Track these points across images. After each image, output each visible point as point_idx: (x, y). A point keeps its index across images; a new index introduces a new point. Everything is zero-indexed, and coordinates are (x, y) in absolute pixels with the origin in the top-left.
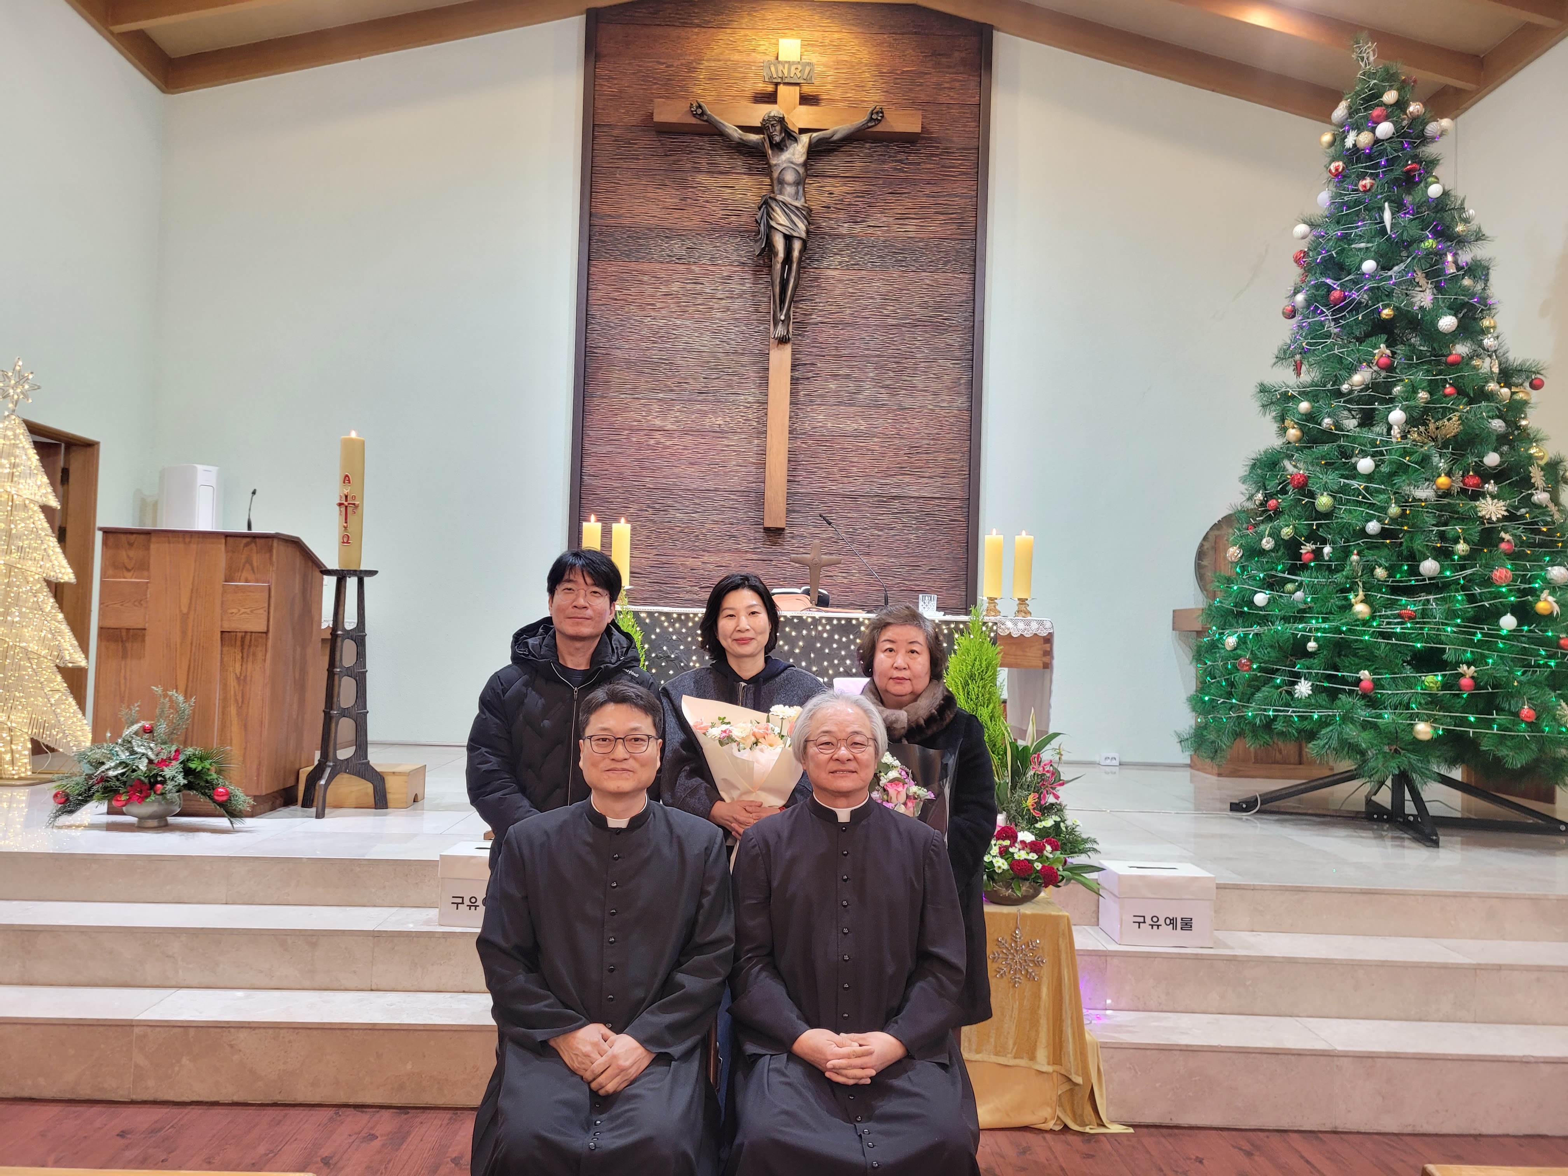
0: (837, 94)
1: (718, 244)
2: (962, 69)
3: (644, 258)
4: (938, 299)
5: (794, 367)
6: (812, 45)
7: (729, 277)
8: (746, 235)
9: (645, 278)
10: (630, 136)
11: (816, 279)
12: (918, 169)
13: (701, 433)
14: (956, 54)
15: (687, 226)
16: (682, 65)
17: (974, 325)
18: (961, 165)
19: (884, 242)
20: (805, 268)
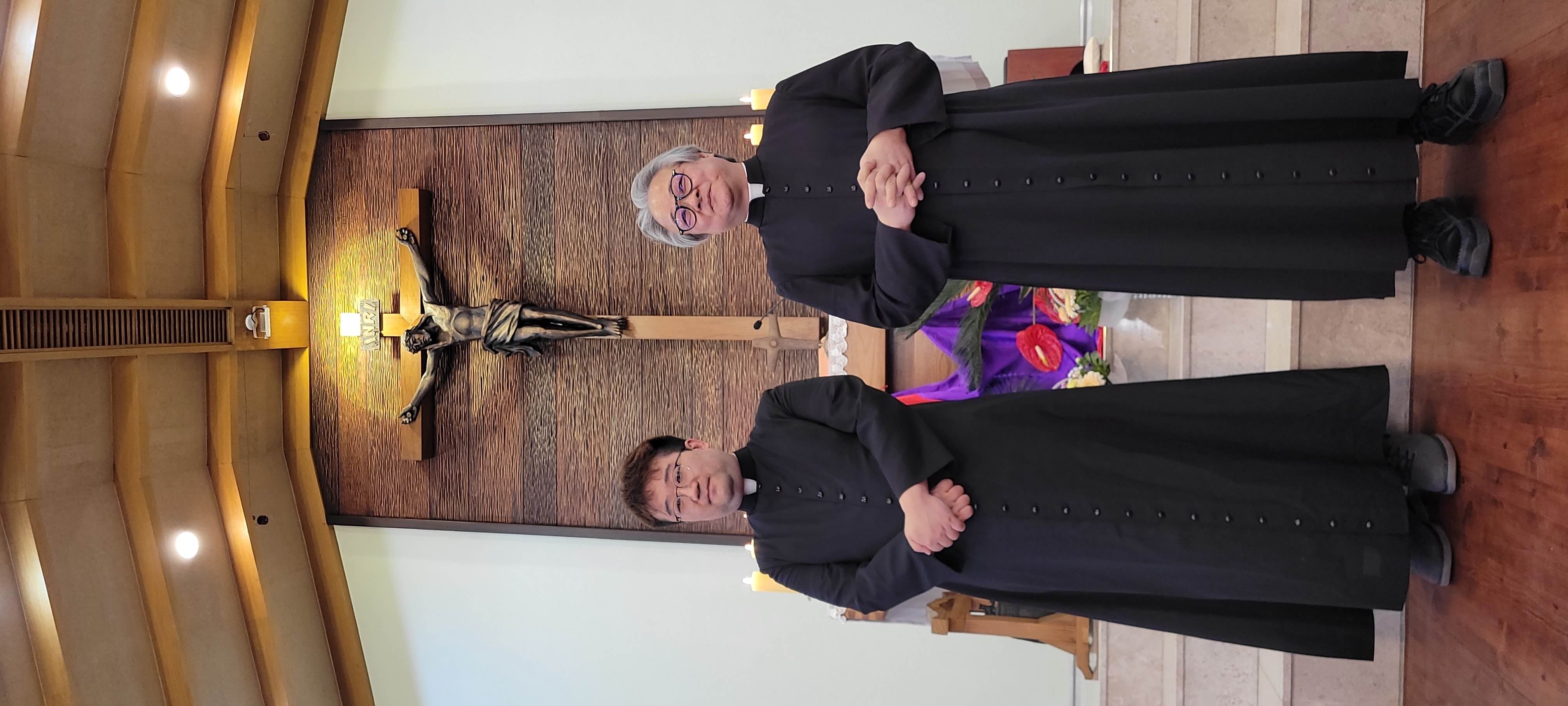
0: (391, 274)
1: (536, 393)
2: (361, 149)
3: (552, 469)
4: (580, 161)
5: (654, 312)
6: (348, 301)
7: (567, 381)
8: (526, 364)
9: (572, 468)
10: (439, 483)
11: (565, 291)
12: (456, 189)
13: (724, 408)
14: (348, 156)
15: (520, 425)
16: (372, 431)
17: (606, 122)
18: (449, 145)
19: (526, 221)
20: (555, 303)
